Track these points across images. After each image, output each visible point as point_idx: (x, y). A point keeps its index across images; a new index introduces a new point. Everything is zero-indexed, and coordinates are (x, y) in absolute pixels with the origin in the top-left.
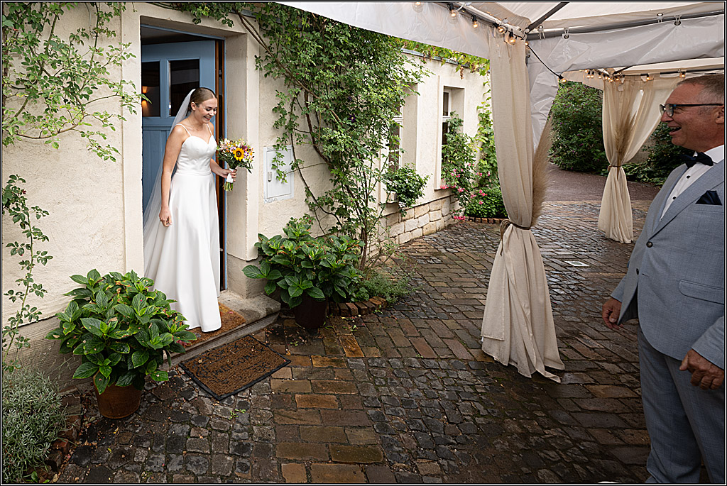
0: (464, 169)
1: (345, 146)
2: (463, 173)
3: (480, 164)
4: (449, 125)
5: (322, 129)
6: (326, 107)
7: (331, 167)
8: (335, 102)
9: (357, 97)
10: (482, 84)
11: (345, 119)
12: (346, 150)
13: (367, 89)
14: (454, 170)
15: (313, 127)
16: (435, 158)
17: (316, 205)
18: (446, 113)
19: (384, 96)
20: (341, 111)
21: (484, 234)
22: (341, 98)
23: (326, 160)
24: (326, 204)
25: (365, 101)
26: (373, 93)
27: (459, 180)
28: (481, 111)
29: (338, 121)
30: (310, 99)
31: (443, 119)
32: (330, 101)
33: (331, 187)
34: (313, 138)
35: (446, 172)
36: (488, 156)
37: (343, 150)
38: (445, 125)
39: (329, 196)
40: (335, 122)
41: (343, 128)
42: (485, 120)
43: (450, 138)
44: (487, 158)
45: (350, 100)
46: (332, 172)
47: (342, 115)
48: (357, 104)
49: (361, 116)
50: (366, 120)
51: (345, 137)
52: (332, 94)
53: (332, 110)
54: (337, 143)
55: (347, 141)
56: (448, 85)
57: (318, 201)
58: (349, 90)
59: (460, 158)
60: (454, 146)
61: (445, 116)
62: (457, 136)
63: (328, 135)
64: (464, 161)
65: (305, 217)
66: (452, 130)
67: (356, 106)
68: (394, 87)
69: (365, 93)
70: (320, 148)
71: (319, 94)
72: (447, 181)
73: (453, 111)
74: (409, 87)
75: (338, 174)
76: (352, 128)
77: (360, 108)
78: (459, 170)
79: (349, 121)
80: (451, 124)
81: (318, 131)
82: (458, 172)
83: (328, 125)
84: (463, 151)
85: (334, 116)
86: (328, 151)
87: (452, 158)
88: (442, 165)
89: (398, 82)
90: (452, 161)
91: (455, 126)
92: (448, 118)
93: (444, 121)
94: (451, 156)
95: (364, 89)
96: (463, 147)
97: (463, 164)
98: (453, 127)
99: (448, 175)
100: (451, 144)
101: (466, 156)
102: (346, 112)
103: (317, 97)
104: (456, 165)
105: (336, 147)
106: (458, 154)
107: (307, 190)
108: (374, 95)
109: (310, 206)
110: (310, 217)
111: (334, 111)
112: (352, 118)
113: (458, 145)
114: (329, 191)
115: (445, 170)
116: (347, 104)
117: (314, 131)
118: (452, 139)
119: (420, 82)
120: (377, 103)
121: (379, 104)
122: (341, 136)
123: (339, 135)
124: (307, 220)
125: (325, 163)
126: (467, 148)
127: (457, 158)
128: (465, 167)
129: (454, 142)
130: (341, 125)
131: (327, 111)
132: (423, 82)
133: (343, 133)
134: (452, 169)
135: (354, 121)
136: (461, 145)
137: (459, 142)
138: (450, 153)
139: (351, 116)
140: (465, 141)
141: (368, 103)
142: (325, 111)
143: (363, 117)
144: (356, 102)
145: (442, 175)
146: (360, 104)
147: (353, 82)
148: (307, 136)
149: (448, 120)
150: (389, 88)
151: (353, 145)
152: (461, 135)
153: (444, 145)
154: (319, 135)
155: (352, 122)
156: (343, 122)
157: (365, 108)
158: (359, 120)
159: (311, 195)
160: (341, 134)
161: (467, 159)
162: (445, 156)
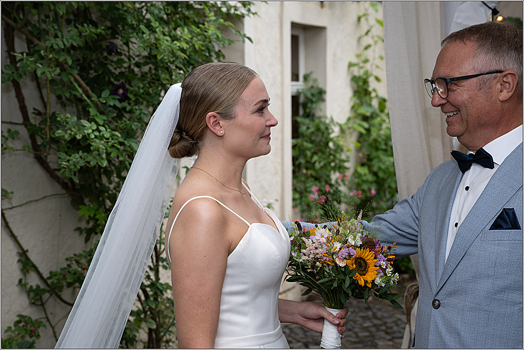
0: (331, 185)
1: (108, 154)
3: (356, 174)
4: (302, 99)
5: (54, 116)
6: (59, 64)
7: (77, 202)
8: (79, 55)
9: (127, 44)
10: (355, 18)
11: (106, 93)
12: (109, 161)
13: (149, 26)
14: (314, 189)
15: (30, 111)
16: (279, 168)
17: (44, 291)
18: (295, 77)
19: (185, 46)
20: (93, 74)
21: (368, 308)
22: (93, 45)
23: (64, 185)
24: (70, 285)
25: (146, 53)
26: (162, 37)
28: (356, 72)
29: (89, 97)
30: (20, 46)
31: (290, 88)
32: (68, 52)
33: (78, 246)
34: (32, 137)
35: (301, 193)
36: (370, 159)
37: (105, 164)
38: (295, 99)
39: (75, 266)
40: (81, 100)
41: (102, 113)
42: (361, 89)
43: (306, 126)
44: (366, 162)
45: (112, 49)
46: (81, 213)
47: (97, 85)
48: (129, 58)
49: (138, 86)
50: (148, 94)
51: (107, 135)
52: (70, 36)
53: (75, 72)
54: (92, 148)
55: (111, 142)
56: (298, 20)
57: (49, 282)
58: (109, 28)
59: (322, 164)
60: (312, 142)
61: (295, 83)
62: (317, 121)
63: (69, 132)
64: (330, 172)
65: (19, 322)
66: (308, 111)
67: (126, 65)
68: (204, 24)
69: (145, 35)
70: (51, 159)
71: (41, 34)
72: (303, 211)
73: (308, 72)
74: (231, 26)
75: (95, 215)
76: (121, 112)
77: (136, 69)
78: (323, 188)
79: (114, 99)
80: (306, 97)
81: (44, 122)
82: (322, 192)
83: (67, 107)
84: (328, 150)
85: (80, 86)
86: (72, 167)
87: (310, 165)
88: (293, 180)
89: (209, 13)
90: (310, 172)
91: (312, 102)
92: (300, 85)
93: (292, 92)
94: (307, 162)
95: (142, 27)
96: (327, 144)
97: (329, 176)
98: (309, 105)
99: (304, 199)
100: (306, 138)
101: (333, 161)
102: (104, 77)
103: (36, 41)
104: (317, 179)
105: (90, 158)
106: (320, 157)
107: (23, 259)
108: (163, 42)
109: (32, 295)
110: (32, 322)
111: (78, 74)
112: (121, 91)
113: (318, 139)
114: (75, 255)
115: (298, 189)
116: (106, 58)
117: (34, 120)
118: (308, 128)
119: (251, 15)
120: (172, 60)
121: (174, 61)
122: (100, 131)
123: (93, 131)
124: (26, 330)
125: (64, 192)
126: (335, 143)
127: (318, 166)
128: (333, 182)
129: (312, 133)
130: (96, 106)
131: (64, 74)
132: (256, 13)
133: (103, 126)
134: (311, 186)
135: (124, 98)
136: (324, 140)
137: (320, 134)
138: (306, 156)
139: (118, 87)
140: (330, 131)
141: (151, 58)
142: (59, 75)
143: (143, 88)
144: (125, 55)
145: (294, 200)
146: (134, 59)
147: (118, 9)
148: (17, 133)
149: (300, 91)
150: (194, 27)
151: (124, 150)
152: (323, 120)
153: (295, 141)
154: (47, 129)
155: (120, 101)
156: (101, 99)
157: (146, 69)
158: (135, 95)
159: (33, 269)
160: (98, 128)
161: (335, 166)
162: (297, 163)
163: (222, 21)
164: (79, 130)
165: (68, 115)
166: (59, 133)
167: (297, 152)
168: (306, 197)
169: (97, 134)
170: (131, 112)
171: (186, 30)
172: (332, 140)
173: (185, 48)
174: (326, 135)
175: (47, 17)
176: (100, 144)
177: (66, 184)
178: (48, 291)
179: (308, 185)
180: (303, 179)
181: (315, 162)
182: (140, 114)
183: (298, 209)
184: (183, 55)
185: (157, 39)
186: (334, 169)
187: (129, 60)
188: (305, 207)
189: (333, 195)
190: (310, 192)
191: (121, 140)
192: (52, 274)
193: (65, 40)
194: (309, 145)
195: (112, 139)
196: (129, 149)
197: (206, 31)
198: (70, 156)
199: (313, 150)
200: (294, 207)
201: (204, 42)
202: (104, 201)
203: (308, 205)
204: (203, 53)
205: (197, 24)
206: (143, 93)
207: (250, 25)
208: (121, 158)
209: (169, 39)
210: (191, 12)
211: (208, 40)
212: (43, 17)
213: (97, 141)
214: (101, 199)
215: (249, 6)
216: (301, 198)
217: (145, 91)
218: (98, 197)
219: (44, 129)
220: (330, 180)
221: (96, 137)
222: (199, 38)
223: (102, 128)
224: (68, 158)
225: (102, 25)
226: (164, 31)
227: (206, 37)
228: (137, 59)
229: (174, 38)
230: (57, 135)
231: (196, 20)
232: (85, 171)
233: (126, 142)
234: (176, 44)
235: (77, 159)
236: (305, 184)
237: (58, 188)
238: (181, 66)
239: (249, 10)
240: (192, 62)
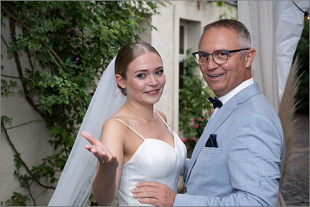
0: (202, 117)
1: (69, 97)
2: (200, 122)
4: (185, 65)
5: (37, 73)
6: (41, 42)
7: (50, 125)
9: (82, 31)
10: (218, 16)
11: (68, 60)
12: (70, 101)
13: (95, 20)
14: (192, 119)
15: (23, 70)
16: (171, 106)
17: (29, 178)
18: (181, 51)
19: (117, 32)
20: (61, 49)
22: (61, 31)
23: (43, 115)
24: (44, 175)
25: (93, 36)
26: (103, 26)
27: (197, 131)
29: (59, 62)
30: (19, 31)
31: (178, 58)
32: (47, 35)
33: (50, 151)
34: (24, 86)
35: (184, 122)
37: (67, 102)
38: (181, 65)
39: (48, 164)
40: (53, 64)
41: (66, 72)
45: (73, 34)
46: (52, 132)
47: (63, 55)
49: (88, 56)
50: (94, 60)
51: (69, 85)
52: (48, 25)
53: (51, 47)
54: (60, 93)
55: (72, 89)
56: (184, 17)
57: (32, 173)
58: (71, 21)
59: (197, 104)
60: (191, 91)
61: (181, 55)
62: (194, 78)
63: (46, 83)
64: (202, 109)
65: (14, 197)
66: (189, 72)
67: (81, 43)
68: (128, 19)
69: (93, 26)
70: (35, 99)
71: (30, 24)
72: (185, 133)
73: (189, 48)
74: (144, 20)
75: (61, 133)
76: (77, 71)
77: (87, 46)
78: (197, 119)
79: (73, 63)
80: (188, 64)
81: (31, 76)
82: (196, 121)
83: (45, 68)
84: (200, 96)
85: (53, 55)
86: (48, 104)
87: (190, 105)
88: (179, 114)
89: (132, 12)
90: (190, 109)
91: (191, 66)
92: (184, 56)
93: (180, 60)
94: (188, 103)
95: (91, 21)
96: (200, 92)
97: (201, 112)
98: (190, 68)
99: (186, 125)
100: (187, 89)
101: (204, 102)
102: (68, 50)
103: (28, 28)
104: (194, 113)
105: (58, 99)
106: (196, 100)
107: (17, 159)
108: (104, 30)
109: (22, 180)
110: (21, 197)
111: (52, 48)
112: (78, 59)
113: (195, 89)
114: (48, 157)
115: (182, 119)
116: (69, 39)
117: (25, 75)
118: (189, 82)
119: (156, 14)
120: (108, 40)
121: (110, 41)
122: (65, 83)
123: (61, 82)
124: (18, 202)
125: (42, 119)
126: (205, 92)
127: (194, 105)
128: (203, 115)
129: (191, 85)
130: (63, 67)
131: (44, 48)
132: (159, 13)
133: (67, 79)
134: (190, 118)
135: (79, 63)
136: (198, 90)
137: (196, 86)
138: (187, 99)
139: (76, 56)
140: (202, 84)
141: (96, 39)
142: (41, 48)
143: (91, 57)
144: (81, 37)
145: (180, 126)
146: (86, 40)
147: (77, 10)
148: (15, 83)
149: (184, 60)
150: (122, 21)
151: (79, 94)
152: (198, 77)
153: (181, 90)
154: (33, 81)
155: (77, 65)
156: (66, 64)
157: (92, 45)
158: (86, 61)
159: (23, 165)
160: (64, 81)
161: (205, 106)
162: (182, 103)
163: (139, 17)
164: (52, 82)
165: (46, 73)
166: (41, 83)
167: (182, 97)
168: (187, 124)
169: (63, 84)
170: (83, 71)
171: (117, 22)
172: (203, 90)
173: (117, 33)
174: (199, 87)
175: (35, 14)
176: (65, 91)
177: (44, 114)
178: (32, 179)
179: (188, 117)
180: (185, 113)
181: (193, 103)
182: (89, 73)
183: (182, 132)
184: (115, 37)
185: (100, 28)
186: (204, 107)
187: (83, 40)
188: (186, 130)
189: (203, 123)
190: (190, 121)
191: (77, 88)
192: (34, 168)
193: (45, 28)
194: (189, 93)
195: (72, 88)
196: (81, 94)
197: (129, 23)
198: (47, 97)
199: (192, 96)
200: (180, 130)
201: (128, 29)
202: (66, 125)
203: (188, 129)
204: (128, 36)
205: (124, 19)
206: (91, 60)
207: (155, 20)
208: (77, 99)
209: (107, 28)
210: (121, 12)
211: (130, 29)
212: (33, 14)
213: (63, 88)
214: (64, 123)
215: (155, 9)
216: (184, 125)
217: (92, 59)
218: (63, 122)
219: (31, 81)
220: (202, 114)
221: (62, 86)
222: (125, 27)
223: (66, 81)
224: (45, 98)
225: (67, 19)
226: (104, 23)
227: (129, 27)
228: (87, 40)
229: (110, 27)
230: (39, 85)
231: (124, 16)
232: (55, 107)
233: (80, 90)
234: (111, 31)
235: (51, 99)
236: (186, 116)
237: (39, 117)
238: (114, 44)
239: (155, 11)
240: (120, 42)
